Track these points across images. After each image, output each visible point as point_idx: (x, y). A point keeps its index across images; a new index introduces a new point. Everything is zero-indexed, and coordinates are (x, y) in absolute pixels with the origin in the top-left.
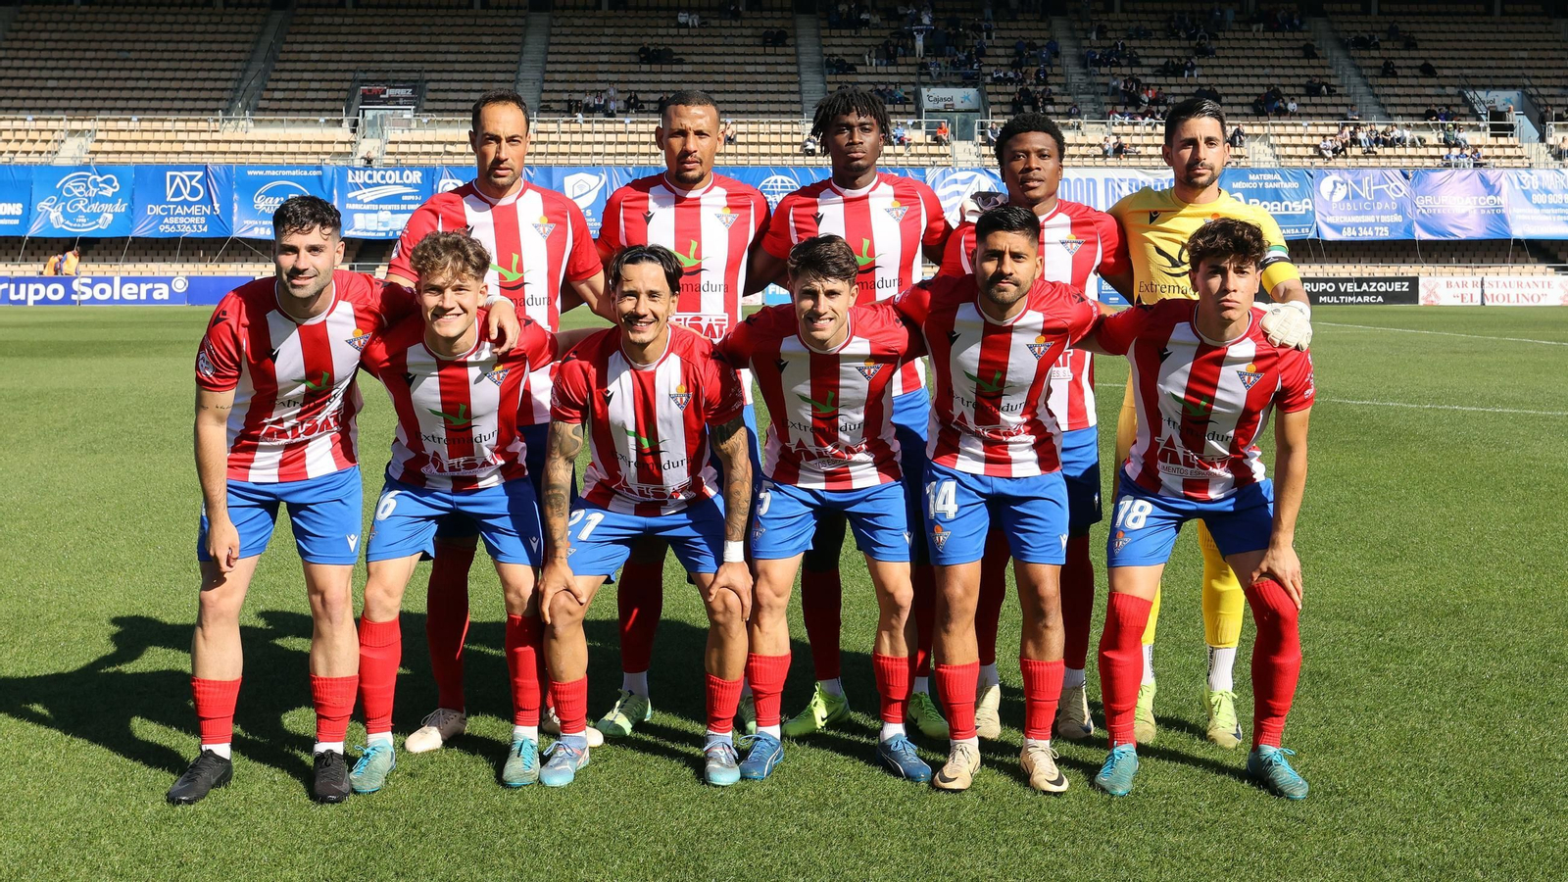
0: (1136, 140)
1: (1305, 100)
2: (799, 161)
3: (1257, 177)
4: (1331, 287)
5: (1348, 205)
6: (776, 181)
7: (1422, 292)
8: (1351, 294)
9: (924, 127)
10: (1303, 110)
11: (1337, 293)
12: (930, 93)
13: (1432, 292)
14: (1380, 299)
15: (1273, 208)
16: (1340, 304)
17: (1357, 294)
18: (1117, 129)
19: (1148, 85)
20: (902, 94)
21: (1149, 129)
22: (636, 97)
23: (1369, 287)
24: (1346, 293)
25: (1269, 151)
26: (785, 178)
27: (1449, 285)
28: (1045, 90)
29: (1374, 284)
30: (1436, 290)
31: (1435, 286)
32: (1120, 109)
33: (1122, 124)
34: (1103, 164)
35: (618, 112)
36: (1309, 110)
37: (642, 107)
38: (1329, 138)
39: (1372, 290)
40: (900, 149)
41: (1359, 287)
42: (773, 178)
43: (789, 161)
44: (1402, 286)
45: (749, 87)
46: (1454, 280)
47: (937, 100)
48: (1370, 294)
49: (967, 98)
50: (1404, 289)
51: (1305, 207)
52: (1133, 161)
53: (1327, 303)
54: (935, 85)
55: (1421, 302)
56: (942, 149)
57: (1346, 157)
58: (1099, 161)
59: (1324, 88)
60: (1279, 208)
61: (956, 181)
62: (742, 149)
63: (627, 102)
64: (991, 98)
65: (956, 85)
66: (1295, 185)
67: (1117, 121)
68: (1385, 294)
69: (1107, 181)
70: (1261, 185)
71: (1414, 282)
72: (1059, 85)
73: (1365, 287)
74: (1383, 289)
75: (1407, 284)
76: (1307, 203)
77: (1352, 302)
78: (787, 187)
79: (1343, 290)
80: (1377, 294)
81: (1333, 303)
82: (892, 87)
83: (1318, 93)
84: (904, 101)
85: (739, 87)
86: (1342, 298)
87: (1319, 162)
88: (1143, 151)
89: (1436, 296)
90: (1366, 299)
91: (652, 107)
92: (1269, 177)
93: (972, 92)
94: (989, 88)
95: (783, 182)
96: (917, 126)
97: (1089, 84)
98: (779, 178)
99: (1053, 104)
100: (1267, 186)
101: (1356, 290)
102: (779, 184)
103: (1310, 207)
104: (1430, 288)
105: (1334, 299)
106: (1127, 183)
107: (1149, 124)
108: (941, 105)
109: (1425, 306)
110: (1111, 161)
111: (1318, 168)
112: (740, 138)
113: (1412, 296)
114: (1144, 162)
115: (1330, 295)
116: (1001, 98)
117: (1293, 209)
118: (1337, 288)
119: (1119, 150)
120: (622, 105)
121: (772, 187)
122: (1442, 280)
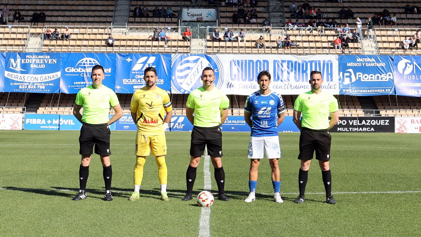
0: (298, 38)
1: (403, 16)
2: (103, 49)
3: (361, 60)
4: (344, 122)
5: (413, 76)
6: (86, 61)
7: (397, 126)
8: (356, 127)
9: (179, 31)
10: (400, 21)
11: (348, 126)
12: (189, 12)
13: (403, 125)
14: (372, 129)
15: (370, 78)
16: (349, 132)
17: (359, 127)
18: (289, 32)
19: (315, 7)
20: (172, 12)
21: (308, 32)
22: (19, 14)
23: (366, 122)
24: (353, 126)
25: (374, 45)
26: (92, 59)
27: (412, 122)
28: (252, 10)
29: (369, 121)
30: (405, 125)
31: (405, 123)
32: (294, 21)
33: (292, 29)
34: (276, 52)
35: (9, 21)
36: (404, 21)
37: (23, 19)
38: (408, 38)
39: (368, 124)
40: (162, 43)
41: (361, 122)
42: (85, 59)
43: (96, 49)
44: (385, 122)
45: (86, 8)
46: (415, 119)
47: (193, 15)
48: (367, 126)
49: (210, 14)
50: (386, 124)
51: (388, 77)
52: (293, 51)
53: (342, 132)
54: (193, 7)
55: (396, 131)
56: (186, 43)
57: (417, 49)
58: (274, 51)
59: (415, 9)
60: (373, 78)
61: (188, 62)
62: (72, 43)
63: (14, 16)
64: (222, 14)
65: (205, 7)
66: (383, 65)
67: (290, 28)
68: (375, 127)
69: (275, 61)
70: (363, 65)
71: (392, 120)
72: (264, 7)
73: (364, 122)
74: (374, 124)
75: (388, 121)
76: (390, 75)
77: (356, 131)
78: (92, 64)
79: (351, 124)
80: (371, 126)
81: (345, 131)
82: (166, 8)
83: (412, 12)
84: (172, 16)
85: (81, 8)
86: (351, 129)
87: (401, 52)
88: (301, 44)
89: (405, 128)
90: (365, 129)
91: (29, 19)
92: (369, 60)
93: (213, 11)
94: (222, 9)
95: (90, 61)
96: (176, 30)
97: (282, 6)
98: (88, 59)
99: (256, 17)
100: (367, 65)
101: (359, 124)
102: (88, 62)
103: (391, 77)
104: (402, 123)
105: (346, 129)
106: (286, 63)
107: (309, 30)
108: (195, 18)
109: (398, 133)
110: (280, 50)
111: (398, 55)
112: (73, 37)
113: (391, 127)
114: (300, 51)
115: (344, 127)
116: (228, 14)
117: (382, 79)
118: (348, 122)
119: (287, 44)
120: (11, 18)
121: (84, 64)
122: (409, 119)
